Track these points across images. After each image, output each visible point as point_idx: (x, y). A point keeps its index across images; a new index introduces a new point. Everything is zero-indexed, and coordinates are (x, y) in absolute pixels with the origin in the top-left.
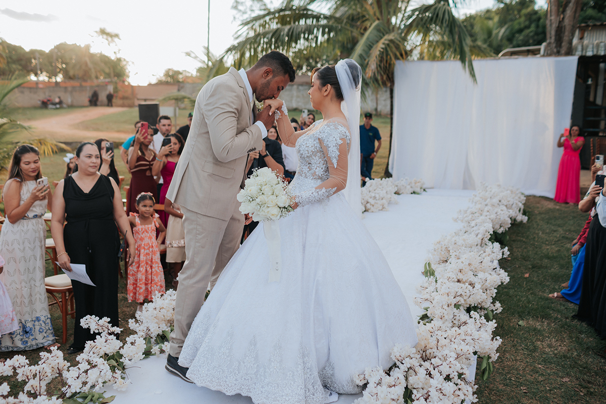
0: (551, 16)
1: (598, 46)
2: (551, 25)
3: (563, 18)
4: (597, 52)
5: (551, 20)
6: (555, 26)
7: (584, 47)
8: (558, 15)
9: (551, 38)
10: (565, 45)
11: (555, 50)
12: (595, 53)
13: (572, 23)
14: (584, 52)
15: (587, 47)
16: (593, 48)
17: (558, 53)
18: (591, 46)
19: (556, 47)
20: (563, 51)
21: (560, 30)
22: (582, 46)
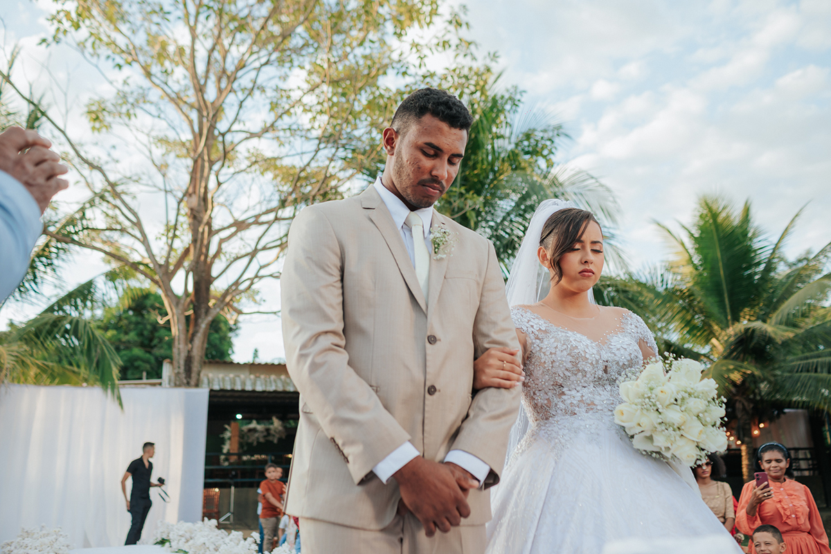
0: (179, 344)
1: (223, 380)
2: (179, 354)
3: (192, 348)
4: (224, 385)
5: (179, 349)
6: (183, 355)
7: (211, 380)
8: (186, 344)
9: (179, 367)
10: (194, 375)
11: (185, 381)
12: (222, 387)
13: (200, 354)
14: (211, 385)
15: (213, 380)
16: (219, 381)
17: (188, 384)
18: (216, 380)
19: (186, 378)
20: (193, 382)
21: (189, 360)
22: (208, 379)
